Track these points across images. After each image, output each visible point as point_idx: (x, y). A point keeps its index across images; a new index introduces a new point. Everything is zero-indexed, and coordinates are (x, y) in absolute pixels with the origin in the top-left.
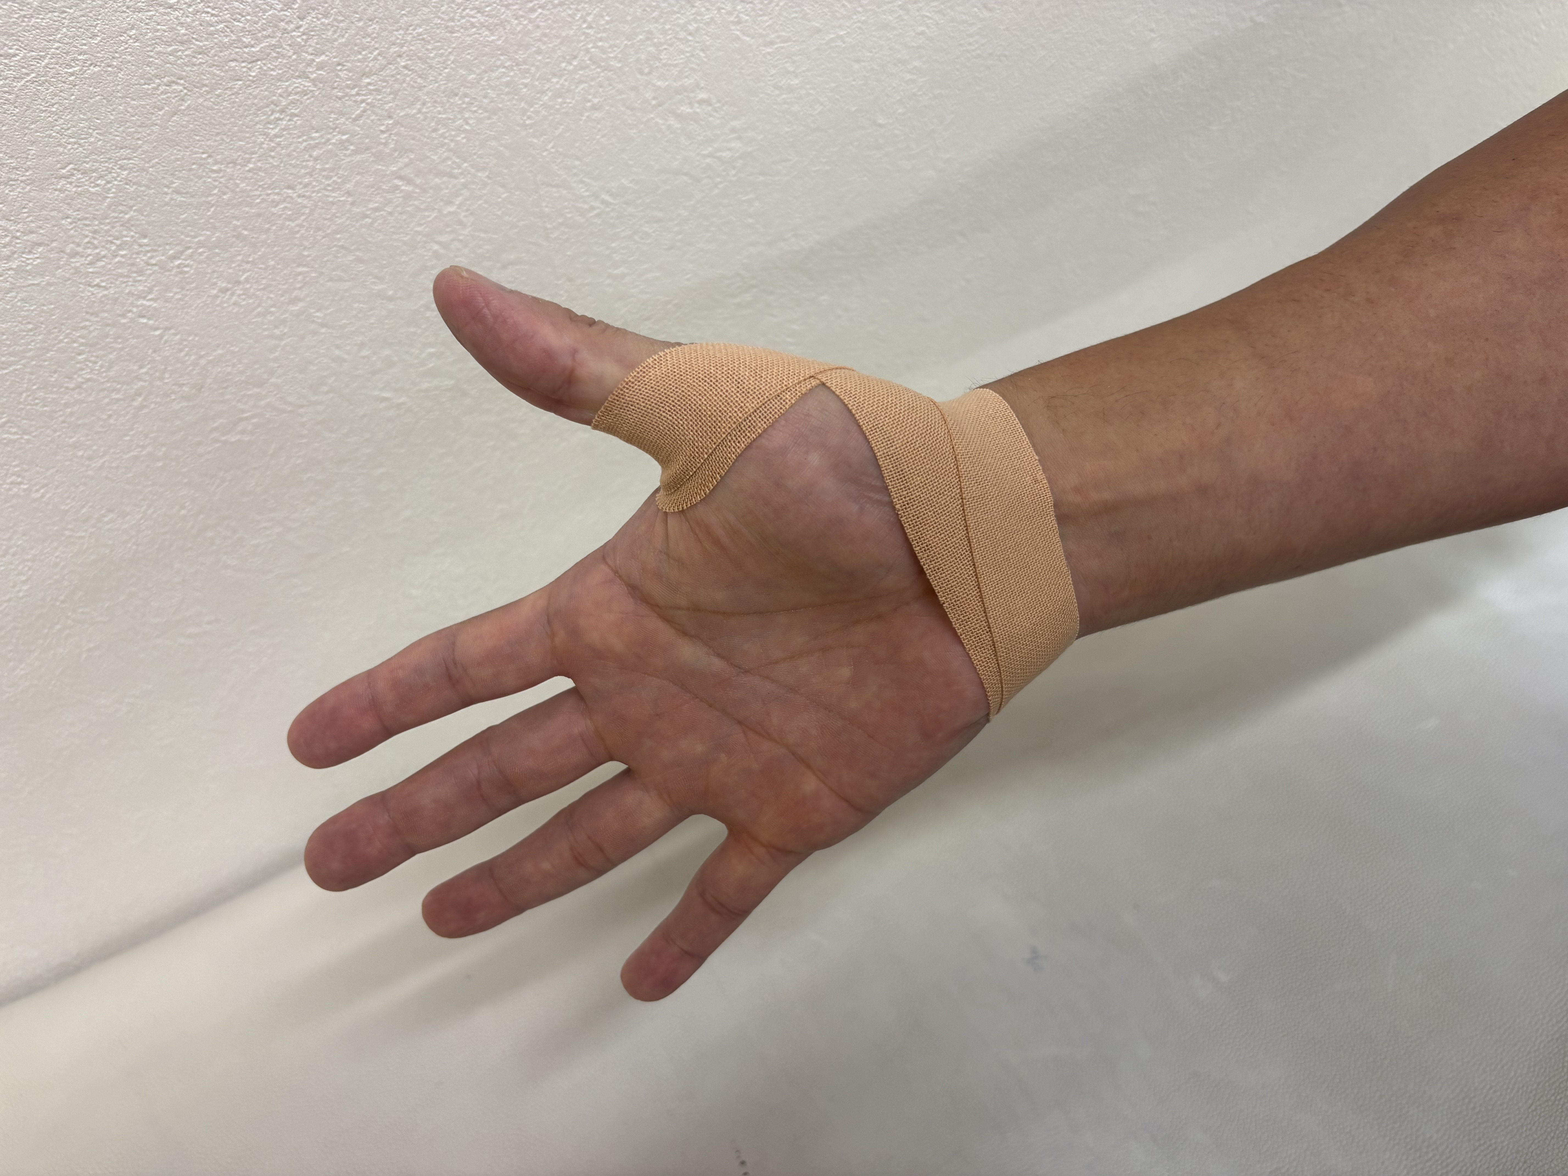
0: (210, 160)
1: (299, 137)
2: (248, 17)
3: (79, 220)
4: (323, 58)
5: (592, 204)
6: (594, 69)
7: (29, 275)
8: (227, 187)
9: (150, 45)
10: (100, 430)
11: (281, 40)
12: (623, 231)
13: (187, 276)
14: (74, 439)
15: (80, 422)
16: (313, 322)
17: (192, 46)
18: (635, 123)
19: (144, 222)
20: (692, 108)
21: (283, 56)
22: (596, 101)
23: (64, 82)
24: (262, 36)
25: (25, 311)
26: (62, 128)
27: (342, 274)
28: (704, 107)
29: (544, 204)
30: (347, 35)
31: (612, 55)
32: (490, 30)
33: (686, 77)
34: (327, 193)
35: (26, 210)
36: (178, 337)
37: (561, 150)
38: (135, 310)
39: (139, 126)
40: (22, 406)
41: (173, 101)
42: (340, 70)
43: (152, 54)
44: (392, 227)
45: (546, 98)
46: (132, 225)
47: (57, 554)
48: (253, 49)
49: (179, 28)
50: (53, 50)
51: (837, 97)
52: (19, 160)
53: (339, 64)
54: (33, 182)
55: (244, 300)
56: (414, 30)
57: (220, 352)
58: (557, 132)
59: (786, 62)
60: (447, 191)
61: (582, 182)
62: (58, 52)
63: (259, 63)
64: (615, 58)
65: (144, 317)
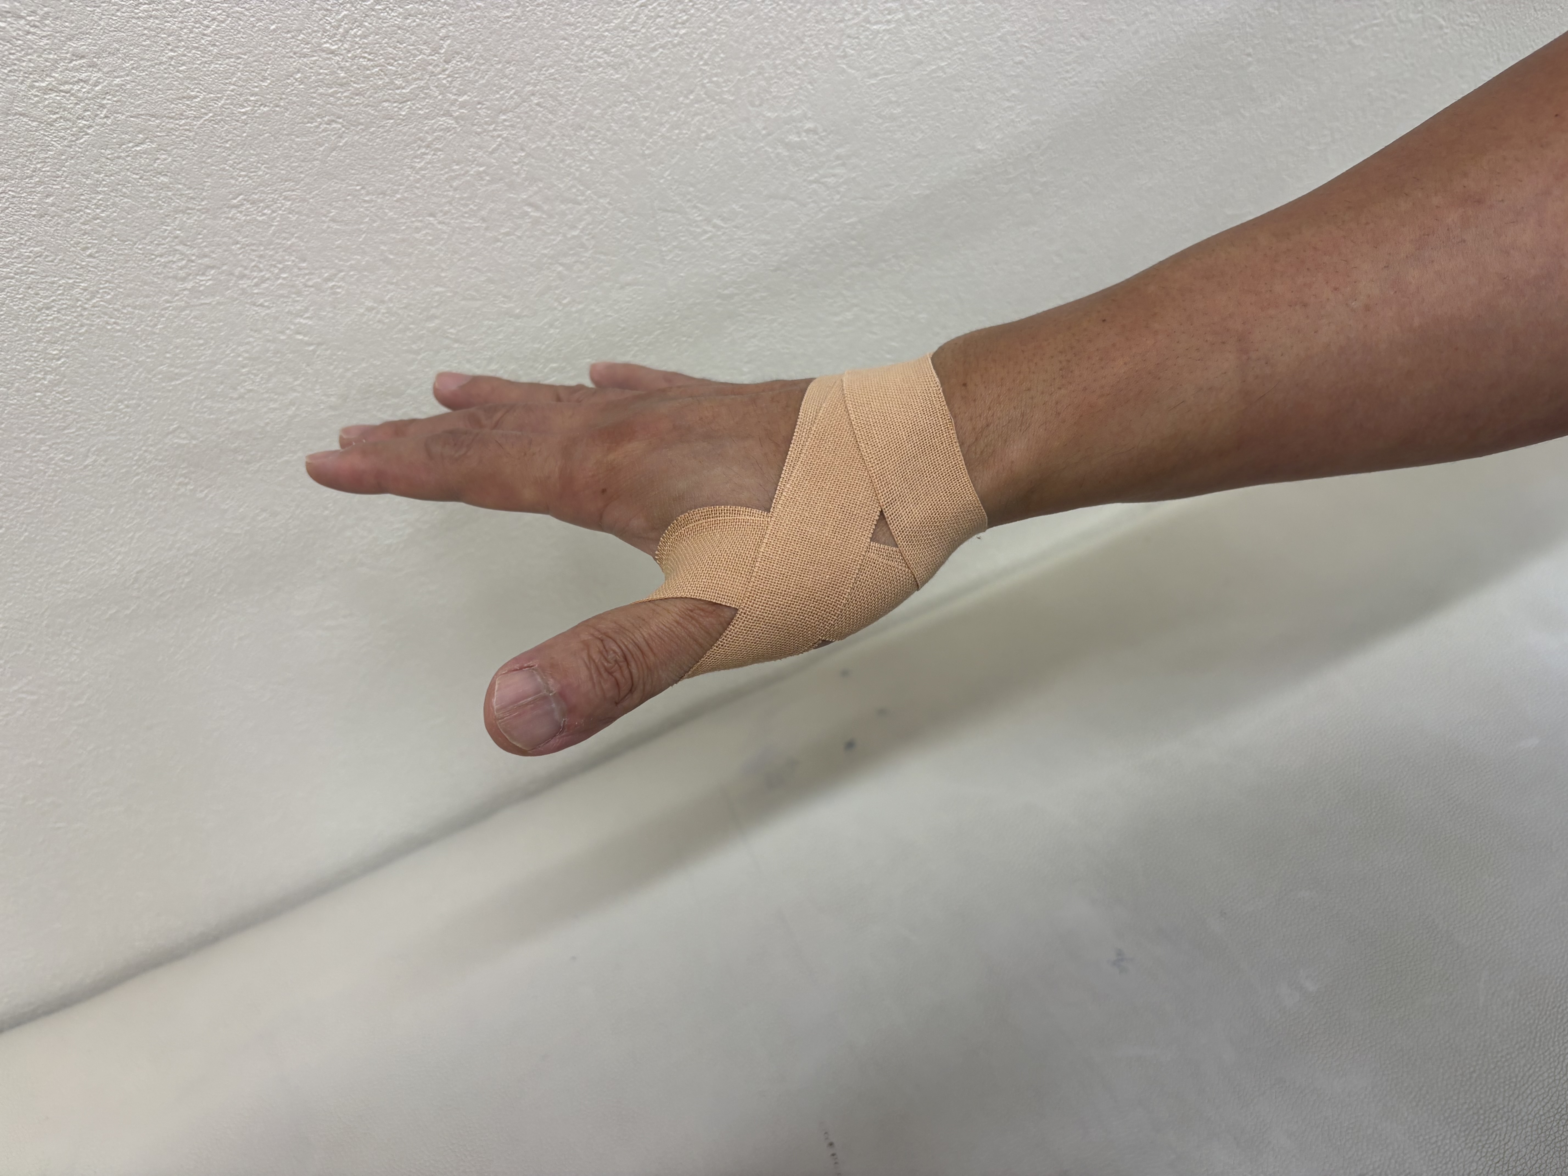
0: (363, 192)
1: (442, 170)
2: (400, 62)
3: (247, 245)
4: (465, 97)
5: (705, 228)
6: (709, 103)
7: (202, 295)
8: (377, 216)
9: (313, 88)
10: (259, 436)
11: (429, 82)
12: (733, 253)
13: (339, 296)
14: (236, 445)
15: (241, 429)
16: (447, 337)
17: (350, 88)
18: (746, 151)
19: (303, 248)
20: (799, 137)
21: (430, 97)
22: (710, 131)
23: (237, 121)
24: (412, 79)
25: (198, 328)
26: (235, 163)
27: (474, 294)
28: (811, 136)
29: (660, 228)
30: (487, 77)
31: (725, 89)
32: (616, 69)
33: (795, 108)
34: (464, 220)
35: (200, 236)
36: (329, 352)
37: (676, 177)
38: (293, 327)
39: (303, 161)
40: (191, 414)
41: (333, 138)
42: (480, 109)
43: (315, 95)
44: (521, 250)
45: (664, 129)
46: (294, 251)
47: (217, 549)
48: (404, 91)
49: (339, 72)
50: (228, 92)
51: (938, 124)
52: (196, 191)
53: (479, 103)
54: (208, 211)
55: (387, 317)
56: (546, 71)
57: (364, 365)
58: (674, 161)
59: (889, 93)
60: (571, 217)
61: (695, 207)
62: (233, 93)
63: (409, 103)
64: (729, 92)
65: (299, 333)
